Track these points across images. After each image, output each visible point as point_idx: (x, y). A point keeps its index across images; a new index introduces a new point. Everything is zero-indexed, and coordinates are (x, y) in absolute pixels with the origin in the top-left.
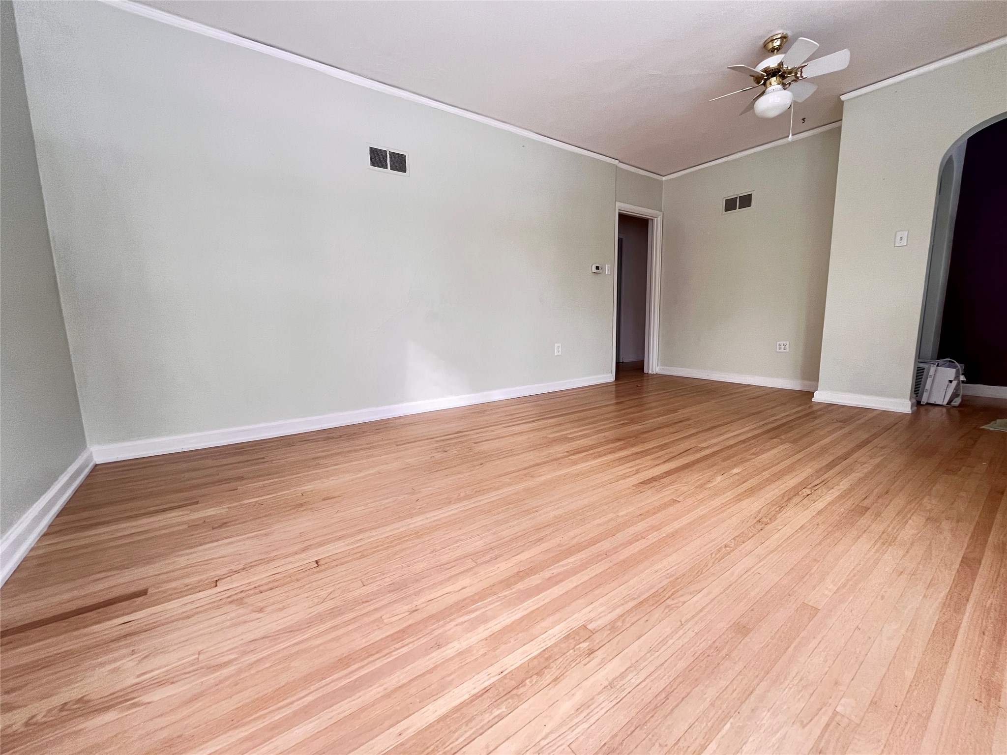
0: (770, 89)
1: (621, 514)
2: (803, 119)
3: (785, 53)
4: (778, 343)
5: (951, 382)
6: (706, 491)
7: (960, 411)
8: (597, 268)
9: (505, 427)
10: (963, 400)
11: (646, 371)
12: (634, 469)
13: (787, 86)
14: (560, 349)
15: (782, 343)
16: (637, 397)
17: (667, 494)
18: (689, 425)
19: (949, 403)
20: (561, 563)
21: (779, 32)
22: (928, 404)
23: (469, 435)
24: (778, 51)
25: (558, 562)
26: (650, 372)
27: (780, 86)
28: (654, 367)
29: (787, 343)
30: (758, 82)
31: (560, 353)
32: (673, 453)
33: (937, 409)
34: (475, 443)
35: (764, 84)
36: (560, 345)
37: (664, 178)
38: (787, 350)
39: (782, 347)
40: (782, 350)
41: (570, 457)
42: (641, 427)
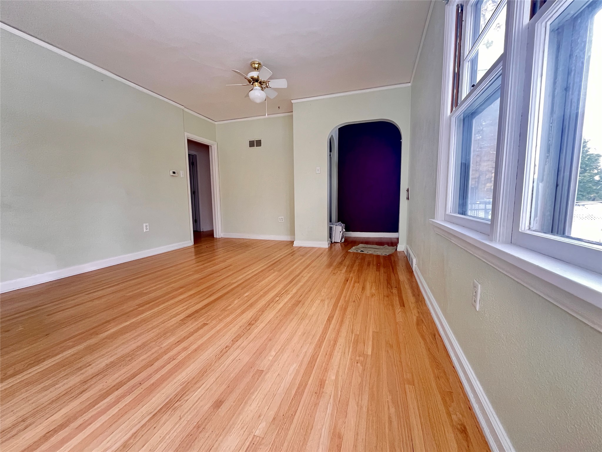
0: (255, 88)
1: (162, 346)
2: (279, 107)
3: (259, 71)
4: (279, 217)
5: (340, 232)
6: (226, 312)
7: (344, 244)
8: (174, 173)
9: (87, 294)
10: (345, 239)
11: (215, 236)
12: (185, 307)
13: (264, 89)
14: (148, 227)
15: (281, 217)
16: (206, 254)
17: (201, 321)
18: (230, 269)
19: (341, 241)
20: (96, 407)
21: (257, 60)
22: (334, 242)
23: (46, 308)
24: (257, 69)
25: (94, 406)
26: (218, 237)
27: (260, 88)
28: (220, 233)
29: (283, 217)
30: (250, 83)
31: (148, 230)
32: (214, 290)
33: (338, 244)
34: (48, 315)
35: (253, 84)
36: (147, 224)
37: (216, 123)
38: (283, 221)
39: (281, 219)
40: (281, 221)
41: (139, 309)
42: (200, 275)
